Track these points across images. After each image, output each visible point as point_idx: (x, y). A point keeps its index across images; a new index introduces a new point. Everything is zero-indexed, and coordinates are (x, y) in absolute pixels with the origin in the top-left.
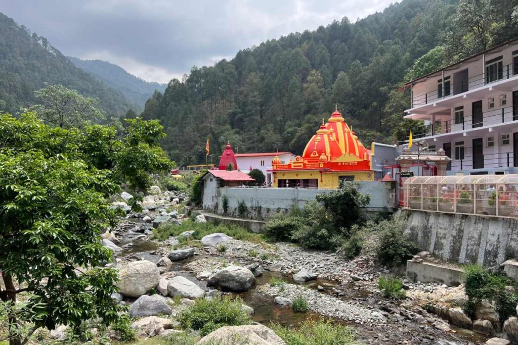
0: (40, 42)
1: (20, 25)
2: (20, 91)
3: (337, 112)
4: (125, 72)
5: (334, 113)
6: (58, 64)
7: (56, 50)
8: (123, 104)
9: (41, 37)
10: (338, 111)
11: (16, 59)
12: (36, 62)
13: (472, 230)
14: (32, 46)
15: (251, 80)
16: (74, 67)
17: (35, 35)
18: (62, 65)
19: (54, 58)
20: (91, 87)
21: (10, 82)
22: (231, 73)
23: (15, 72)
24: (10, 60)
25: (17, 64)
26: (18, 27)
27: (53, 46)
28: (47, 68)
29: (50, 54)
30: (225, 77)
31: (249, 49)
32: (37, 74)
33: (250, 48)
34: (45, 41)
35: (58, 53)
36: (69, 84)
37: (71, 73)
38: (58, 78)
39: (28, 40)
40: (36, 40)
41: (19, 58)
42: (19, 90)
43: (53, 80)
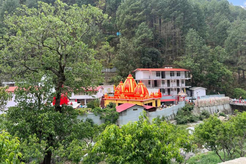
13: (211, 108)
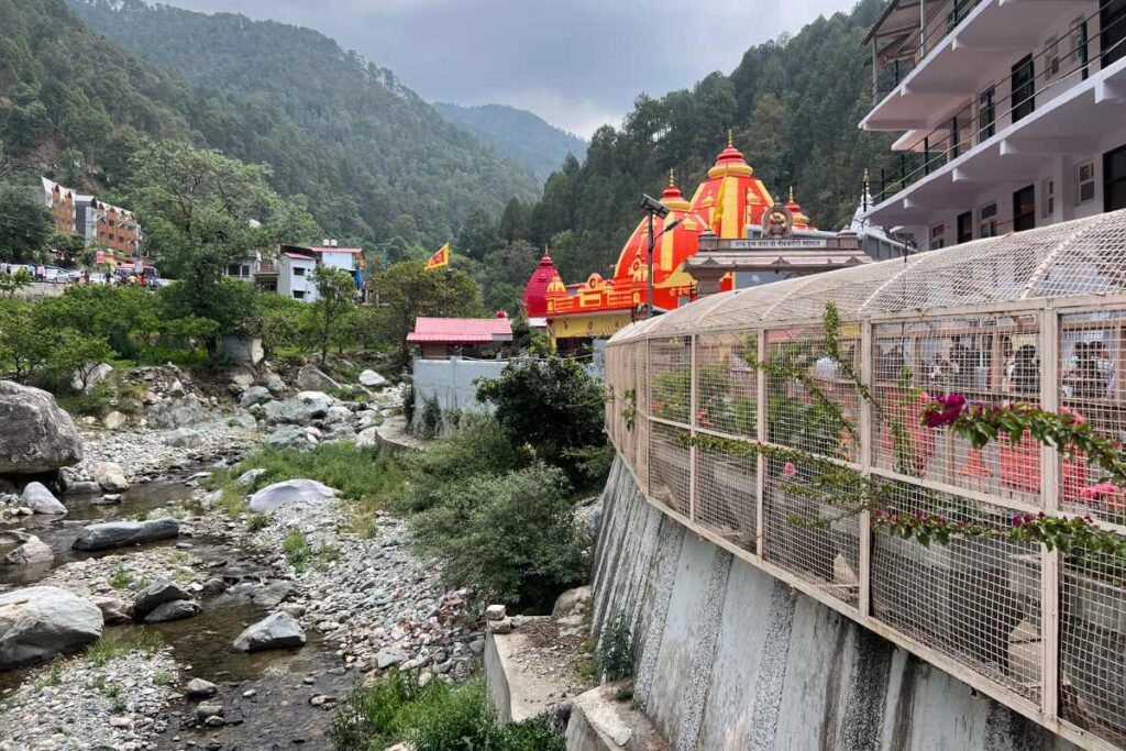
0: (382, 79)
1: (346, 50)
2: (337, 176)
3: (735, 151)
4: (545, 124)
5: (726, 152)
6: (411, 118)
7: (409, 91)
8: (530, 190)
9: (382, 69)
10: (735, 146)
11: (338, 115)
12: (372, 117)
14: (366, 88)
15: (763, 111)
16: (441, 122)
17: (372, 66)
18: (419, 119)
19: (405, 107)
20: (470, 159)
21: (321, 160)
22: (723, 99)
23: (337, 140)
24: (327, 118)
25: (339, 125)
26: (343, 55)
27: (403, 84)
28: (392, 128)
29: (398, 100)
30: (707, 109)
31: (772, 41)
32: (373, 141)
33: (775, 41)
34: (389, 75)
35: (411, 96)
36: (429, 156)
37: (435, 133)
38: (410, 146)
39: (361, 76)
40: (374, 76)
41: (344, 113)
42: (334, 173)
43: (402, 151)
